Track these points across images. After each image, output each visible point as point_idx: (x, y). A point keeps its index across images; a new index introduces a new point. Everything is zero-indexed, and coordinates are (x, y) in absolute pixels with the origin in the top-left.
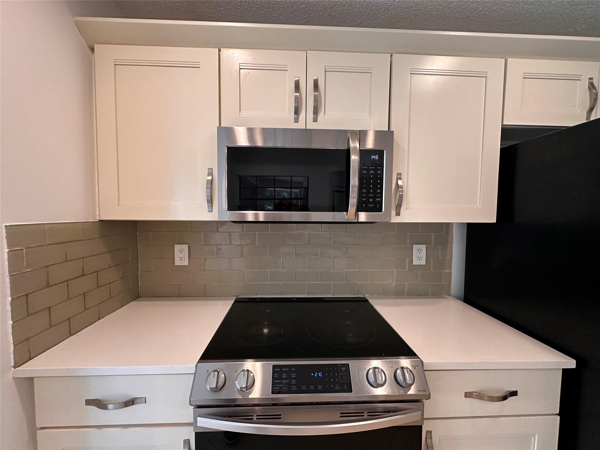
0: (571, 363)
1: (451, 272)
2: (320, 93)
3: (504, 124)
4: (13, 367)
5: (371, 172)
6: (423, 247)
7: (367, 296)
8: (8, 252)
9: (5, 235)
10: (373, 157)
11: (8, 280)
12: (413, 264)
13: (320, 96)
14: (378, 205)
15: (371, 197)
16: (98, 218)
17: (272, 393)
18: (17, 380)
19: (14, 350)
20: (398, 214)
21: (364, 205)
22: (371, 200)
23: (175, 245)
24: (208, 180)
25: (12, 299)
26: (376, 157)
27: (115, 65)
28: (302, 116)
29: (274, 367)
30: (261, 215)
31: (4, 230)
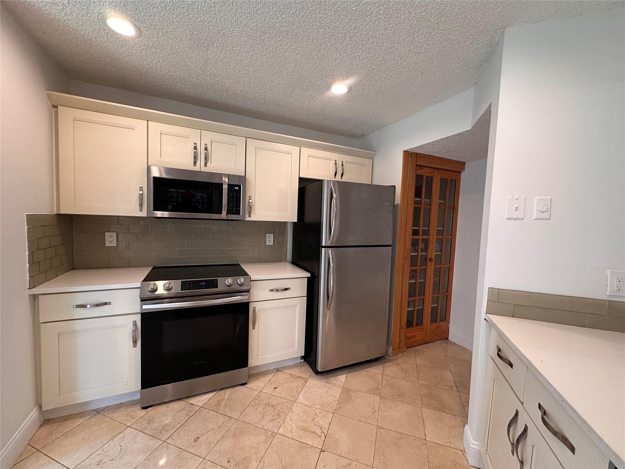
0: (309, 275)
1: (287, 249)
2: (208, 152)
3: (300, 176)
4: (28, 289)
5: (235, 195)
6: (272, 235)
7: (240, 263)
8: (27, 228)
9: (26, 219)
10: (235, 188)
11: (27, 243)
12: (267, 244)
13: (208, 154)
14: (238, 212)
15: (235, 207)
16: (56, 212)
17: (181, 290)
18: (30, 295)
19: (29, 280)
20: (250, 216)
21: (231, 211)
22: (235, 209)
23: (106, 233)
24: (140, 194)
25: (29, 253)
26: (237, 188)
27: (74, 120)
28: (198, 163)
29: (182, 282)
30: (166, 214)
31: (25, 217)
